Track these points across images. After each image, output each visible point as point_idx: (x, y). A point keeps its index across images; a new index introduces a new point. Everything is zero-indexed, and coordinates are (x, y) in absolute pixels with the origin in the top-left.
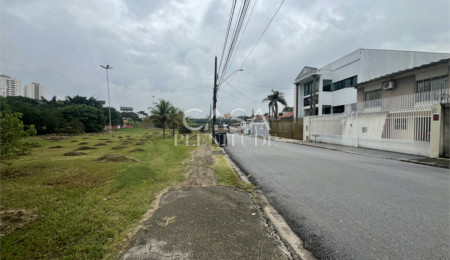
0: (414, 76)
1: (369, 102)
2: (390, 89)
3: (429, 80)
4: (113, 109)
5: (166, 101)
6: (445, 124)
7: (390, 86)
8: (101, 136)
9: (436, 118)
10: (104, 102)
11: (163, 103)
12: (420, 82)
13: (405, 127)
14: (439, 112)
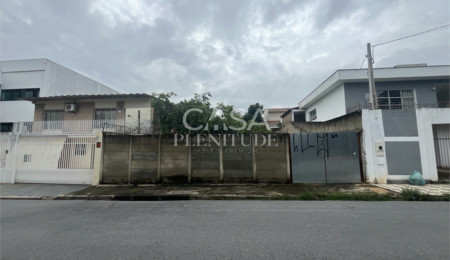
0: (93, 104)
1: (49, 122)
2: (72, 112)
3: (104, 110)
6: (104, 151)
7: (72, 109)
9: (98, 145)
12: (98, 110)
13: (83, 153)
14: (101, 140)
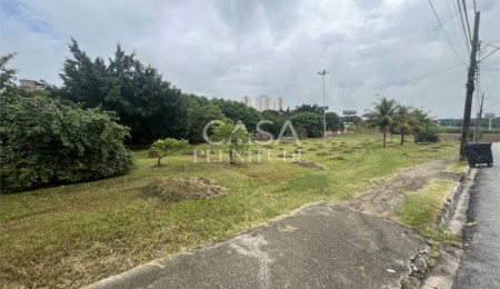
4: (334, 114)
5: (389, 100)
8: (319, 141)
10: (327, 108)
11: (384, 102)
